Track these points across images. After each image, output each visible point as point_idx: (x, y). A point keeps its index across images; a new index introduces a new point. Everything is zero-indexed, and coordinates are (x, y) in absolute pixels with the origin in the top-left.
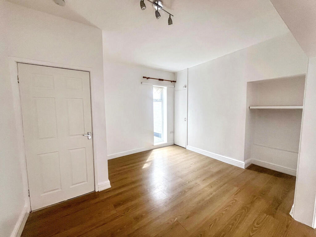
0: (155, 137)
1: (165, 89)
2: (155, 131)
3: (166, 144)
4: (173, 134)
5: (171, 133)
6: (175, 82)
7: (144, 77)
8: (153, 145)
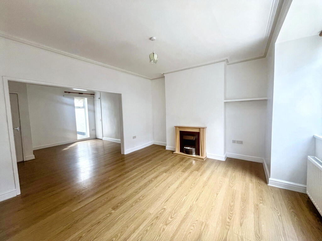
0: (78, 135)
1: (86, 99)
2: (78, 130)
3: (89, 138)
4: (94, 131)
5: (92, 130)
6: (94, 94)
7: (65, 92)
8: (77, 139)
